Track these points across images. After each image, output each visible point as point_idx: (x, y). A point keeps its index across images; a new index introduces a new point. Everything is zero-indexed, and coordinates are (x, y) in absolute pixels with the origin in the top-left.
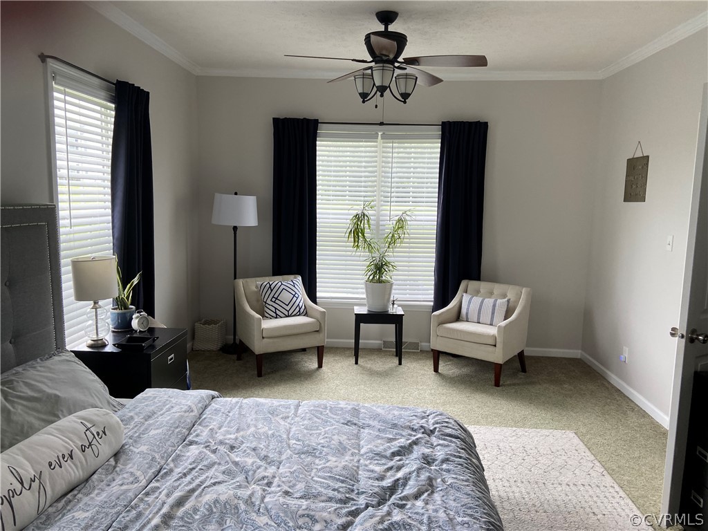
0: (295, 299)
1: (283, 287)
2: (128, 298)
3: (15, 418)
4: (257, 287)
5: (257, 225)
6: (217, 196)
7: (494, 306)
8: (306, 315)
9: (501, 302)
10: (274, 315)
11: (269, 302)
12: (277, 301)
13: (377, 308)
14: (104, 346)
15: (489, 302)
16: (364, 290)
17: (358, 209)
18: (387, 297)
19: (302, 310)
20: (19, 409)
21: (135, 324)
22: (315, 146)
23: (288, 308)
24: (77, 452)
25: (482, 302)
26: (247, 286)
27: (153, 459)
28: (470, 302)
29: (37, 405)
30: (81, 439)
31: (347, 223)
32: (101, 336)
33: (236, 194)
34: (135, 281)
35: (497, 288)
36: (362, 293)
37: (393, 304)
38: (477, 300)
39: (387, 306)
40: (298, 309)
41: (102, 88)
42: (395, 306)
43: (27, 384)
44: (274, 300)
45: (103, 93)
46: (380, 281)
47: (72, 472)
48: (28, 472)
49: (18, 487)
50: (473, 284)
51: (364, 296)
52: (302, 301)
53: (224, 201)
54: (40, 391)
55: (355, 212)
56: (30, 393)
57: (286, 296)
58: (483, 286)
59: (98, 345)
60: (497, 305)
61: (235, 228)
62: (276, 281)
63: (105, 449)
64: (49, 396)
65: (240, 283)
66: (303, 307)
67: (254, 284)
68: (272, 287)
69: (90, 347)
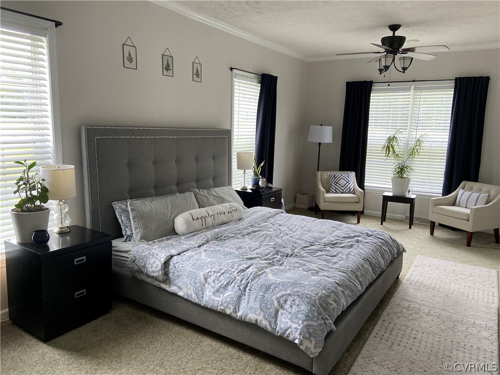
0: (348, 184)
1: (342, 177)
2: (258, 172)
3: (210, 200)
4: (328, 176)
5: (331, 142)
6: (311, 126)
7: (478, 197)
8: (354, 193)
9: (484, 196)
10: (335, 192)
11: (333, 184)
12: (337, 184)
13: (398, 194)
14: (247, 190)
15: (475, 195)
16: (391, 183)
17: (391, 134)
18: (405, 187)
19: (351, 191)
20: (211, 198)
21: (260, 183)
22: (369, 96)
23: (343, 189)
24: (226, 213)
25: (470, 195)
26: (323, 175)
27: (251, 222)
28: (462, 195)
29: (217, 199)
30: (228, 209)
31: (384, 142)
32: (246, 186)
33: (321, 125)
34: (262, 164)
35: (485, 187)
36: (390, 185)
37: (409, 192)
38: (467, 193)
39: (405, 193)
40: (349, 190)
41: (255, 78)
42: (410, 193)
43: (215, 192)
44: (335, 183)
45: (256, 80)
46: (401, 177)
47: (224, 218)
48: (211, 213)
49: (208, 216)
50: (469, 184)
51: (391, 187)
52: (352, 186)
53: (314, 129)
54: (218, 195)
55: (388, 136)
56: (215, 194)
57: (342, 182)
58: (476, 185)
59: (245, 189)
60: (480, 197)
61: (320, 144)
62: (339, 174)
63: (236, 215)
64: (221, 197)
65: (319, 173)
66: (353, 189)
67: (326, 174)
68: (336, 176)
69: (242, 189)
